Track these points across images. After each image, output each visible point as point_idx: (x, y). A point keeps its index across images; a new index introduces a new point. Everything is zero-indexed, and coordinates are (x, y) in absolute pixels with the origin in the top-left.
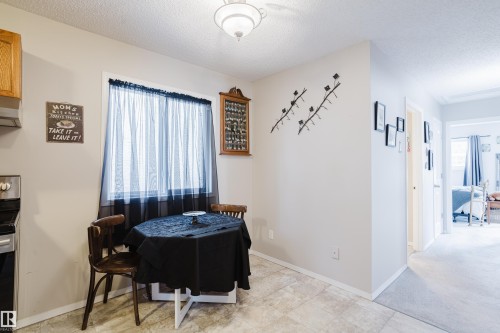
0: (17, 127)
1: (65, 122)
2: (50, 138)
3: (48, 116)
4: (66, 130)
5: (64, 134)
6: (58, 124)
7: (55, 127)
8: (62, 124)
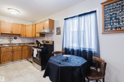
2: (57, 34)
3: (57, 30)
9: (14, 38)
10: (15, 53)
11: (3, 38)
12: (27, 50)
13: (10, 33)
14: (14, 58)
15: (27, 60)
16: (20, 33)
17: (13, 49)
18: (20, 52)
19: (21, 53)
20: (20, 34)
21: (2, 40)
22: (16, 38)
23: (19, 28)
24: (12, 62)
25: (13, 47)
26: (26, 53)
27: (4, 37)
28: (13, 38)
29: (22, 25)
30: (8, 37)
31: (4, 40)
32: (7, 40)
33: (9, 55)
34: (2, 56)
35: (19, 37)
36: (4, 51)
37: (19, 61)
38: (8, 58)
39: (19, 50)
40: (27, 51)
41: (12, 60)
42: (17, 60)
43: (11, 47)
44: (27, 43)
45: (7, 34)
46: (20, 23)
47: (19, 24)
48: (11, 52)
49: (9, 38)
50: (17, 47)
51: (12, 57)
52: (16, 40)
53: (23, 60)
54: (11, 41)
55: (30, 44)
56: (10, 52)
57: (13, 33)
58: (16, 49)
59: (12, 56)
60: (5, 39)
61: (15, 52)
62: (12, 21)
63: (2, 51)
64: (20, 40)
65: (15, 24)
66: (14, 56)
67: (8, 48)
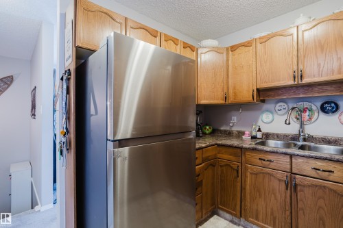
10: (306, 196)
11: (273, 110)
17: (291, 173)
21: (270, 116)
25: (291, 156)
27: (278, 107)
28: (314, 107)
30: (291, 105)
31: (276, 116)
33: (275, 194)
36: (255, 169)
38: (269, 210)
48: (283, 186)
52: (334, 118)
56: (277, 182)
58: (313, 173)
59: (288, 208)
60: (281, 113)
61: (307, 191)
63: (249, 168)
66: (300, 213)
67: (270, 161)
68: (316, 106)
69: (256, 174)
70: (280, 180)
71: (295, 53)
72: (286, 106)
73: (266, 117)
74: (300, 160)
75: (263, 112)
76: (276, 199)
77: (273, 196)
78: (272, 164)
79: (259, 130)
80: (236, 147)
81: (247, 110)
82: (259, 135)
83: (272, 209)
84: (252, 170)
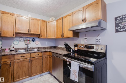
0: (105, 29)
1: (123, 23)
2: (117, 31)
3: (116, 22)
4: (123, 26)
5: (123, 28)
6: (120, 25)
7: (119, 26)
8: (122, 24)
9: (32, 40)
10: (34, 63)
11: (18, 40)
12: (49, 58)
13: (27, 32)
14: (33, 71)
15: (50, 73)
16: (39, 33)
17: (30, 58)
18: (40, 61)
19: (41, 63)
20: (40, 35)
21: (17, 42)
22: (35, 40)
23: (38, 25)
24: (30, 78)
25: (30, 53)
26: (49, 62)
27: (20, 39)
29: (43, 21)
30: (24, 39)
31: (19, 42)
32: (23, 42)
34: (15, 69)
35: (39, 38)
36: (18, 61)
37: (39, 75)
38: (23, 72)
39: (39, 59)
40: (49, 60)
41: (29, 74)
42: (36, 74)
43: (28, 54)
44: (47, 47)
45: (23, 34)
46: (40, 19)
47: (38, 20)
48: (28, 62)
49: (26, 39)
50: (37, 54)
51: (29, 70)
52: (34, 42)
53: (43, 74)
54: (28, 45)
55: (51, 48)
56: (26, 62)
57: (31, 33)
58: (35, 56)
59: (29, 68)
60: (21, 41)
61: (34, 61)
62: (30, 16)
63: (16, 61)
64: (40, 43)
65: (34, 19)
66: (32, 68)
67: (24, 56)
68: (31, 40)
69: (19, 62)
70: (27, 61)
71: (29, 24)
72: (23, 39)
73: (16, 43)
74: (32, 54)
75: (14, 41)
76: (26, 67)
77: (25, 67)
78: (25, 57)
79: (13, 47)
80: (9, 55)
81: (6, 40)
82: (13, 49)
83: (25, 71)
84: (17, 61)
